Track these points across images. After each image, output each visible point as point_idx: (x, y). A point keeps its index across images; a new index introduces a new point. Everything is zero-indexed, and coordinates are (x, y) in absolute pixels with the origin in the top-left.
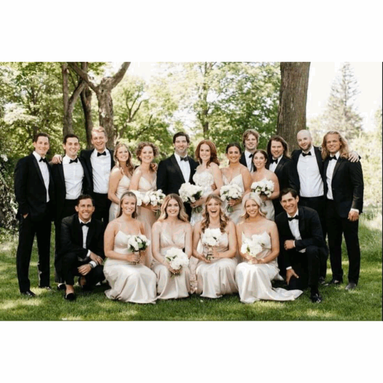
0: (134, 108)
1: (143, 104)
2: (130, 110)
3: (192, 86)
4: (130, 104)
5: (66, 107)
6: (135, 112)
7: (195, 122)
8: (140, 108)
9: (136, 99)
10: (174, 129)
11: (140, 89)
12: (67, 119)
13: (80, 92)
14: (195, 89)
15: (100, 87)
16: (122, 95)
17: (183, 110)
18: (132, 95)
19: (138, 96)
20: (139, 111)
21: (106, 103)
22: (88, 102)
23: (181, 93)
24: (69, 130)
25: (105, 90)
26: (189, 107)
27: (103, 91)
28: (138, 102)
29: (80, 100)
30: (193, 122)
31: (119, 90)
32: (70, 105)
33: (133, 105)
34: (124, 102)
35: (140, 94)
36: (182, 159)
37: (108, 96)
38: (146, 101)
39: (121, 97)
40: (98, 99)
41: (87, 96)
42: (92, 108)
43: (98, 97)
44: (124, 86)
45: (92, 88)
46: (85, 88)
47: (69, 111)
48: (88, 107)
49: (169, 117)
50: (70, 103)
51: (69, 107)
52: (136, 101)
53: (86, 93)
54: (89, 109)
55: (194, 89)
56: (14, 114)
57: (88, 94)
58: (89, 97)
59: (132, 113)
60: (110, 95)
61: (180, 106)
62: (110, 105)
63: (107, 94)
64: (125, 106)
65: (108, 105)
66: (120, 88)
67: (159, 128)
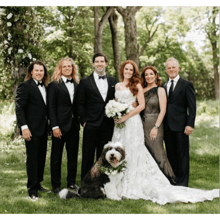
0: (153, 30)
1: (160, 26)
2: (149, 32)
3: (203, 11)
4: (149, 26)
5: (97, 29)
6: (154, 33)
7: (205, 41)
8: (158, 29)
9: (154, 22)
10: (186, 48)
11: (158, 14)
12: (97, 39)
13: (108, 16)
14: (206, 13)
15: (126, 11)
16: (143, 19)
17: (195, 31)
18: (151, 19)
19: (156, 20)
20: (157, 32)
21: (131, 25)
22: (115, 24)
23: (193, 16)
24: (99, 48)
25: (130, 14)
26: (200, 28)
27: (128, 14)
28: (156, 25)
29: (108, 23)
30: (203, 42)
31: (140, 15)
32: (100, 27)
33: (151, 28)
34: (145, 25)
35: (158, 18)
36: (100, 78)
37: (132, 18)
38: (163, 24)
39: (142, 20)
40: (124, 22)
41: (114, 20)
42: (118, 30)
43: (124, 20)
44: (144, 11)
45: (119, 12)
46: (112, 13)
47: (99, 32)
48: (115, 29)
49: (182, 38)
50: (100, 25)
51: (99, 28)
52: (155, 24)
53: (113, 17)
54: (116, 30)
55: (204, 13)
56: (55, 35)
57: (115, 18)
58: (116, 20)
59: (151, 34)
60: (134, 18)
61: (193, 28)
62: (134, 27)
63: (132, 17)
64: (145, 29)
65: (133, 27)
66: (141, 13)
67: (174, 46)
